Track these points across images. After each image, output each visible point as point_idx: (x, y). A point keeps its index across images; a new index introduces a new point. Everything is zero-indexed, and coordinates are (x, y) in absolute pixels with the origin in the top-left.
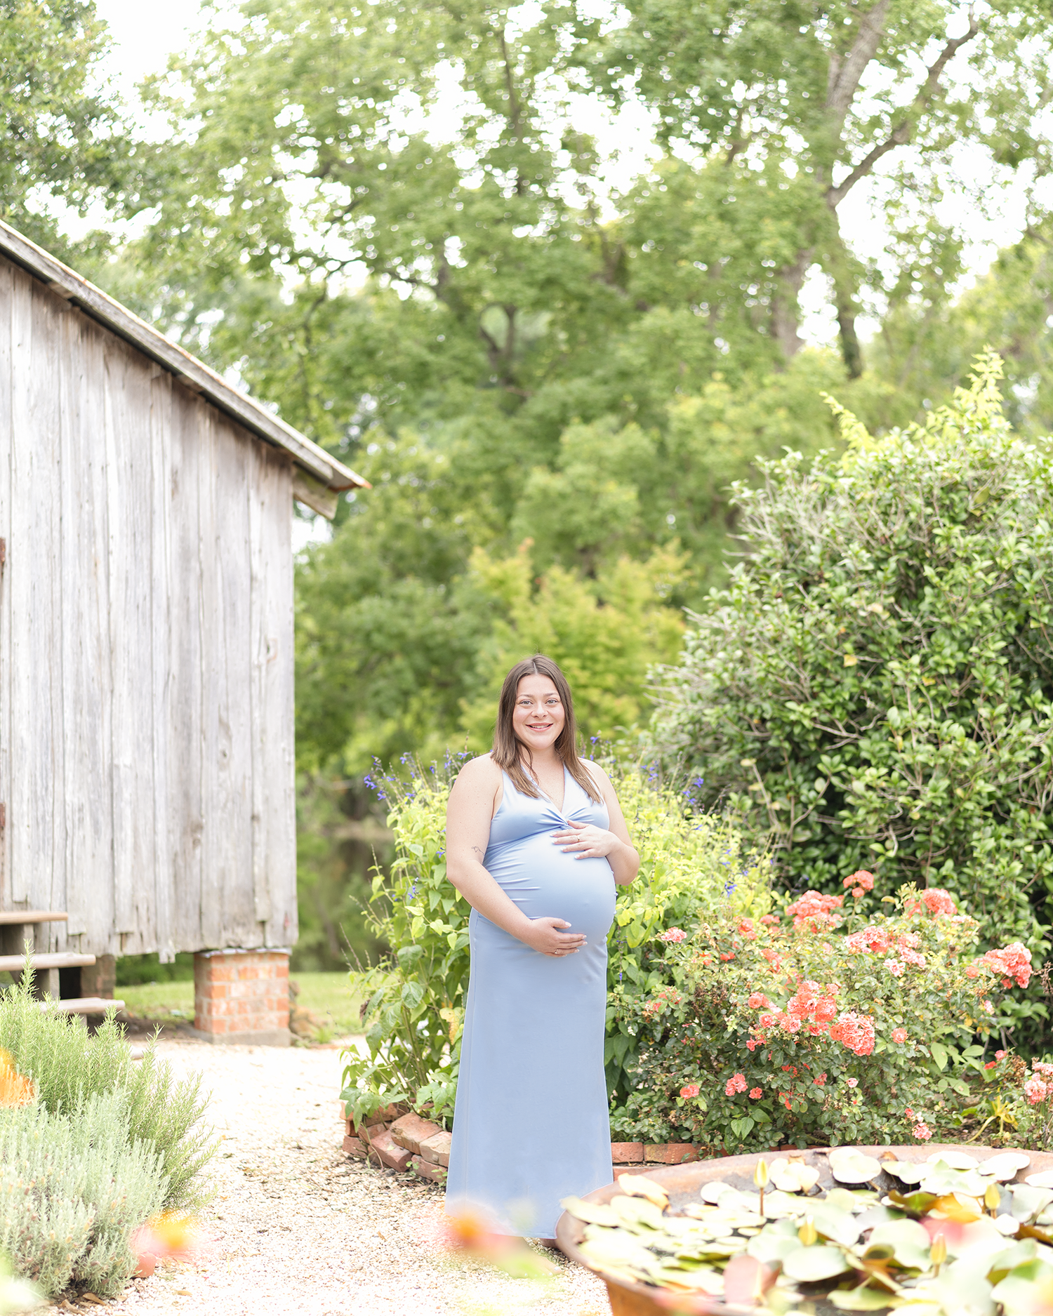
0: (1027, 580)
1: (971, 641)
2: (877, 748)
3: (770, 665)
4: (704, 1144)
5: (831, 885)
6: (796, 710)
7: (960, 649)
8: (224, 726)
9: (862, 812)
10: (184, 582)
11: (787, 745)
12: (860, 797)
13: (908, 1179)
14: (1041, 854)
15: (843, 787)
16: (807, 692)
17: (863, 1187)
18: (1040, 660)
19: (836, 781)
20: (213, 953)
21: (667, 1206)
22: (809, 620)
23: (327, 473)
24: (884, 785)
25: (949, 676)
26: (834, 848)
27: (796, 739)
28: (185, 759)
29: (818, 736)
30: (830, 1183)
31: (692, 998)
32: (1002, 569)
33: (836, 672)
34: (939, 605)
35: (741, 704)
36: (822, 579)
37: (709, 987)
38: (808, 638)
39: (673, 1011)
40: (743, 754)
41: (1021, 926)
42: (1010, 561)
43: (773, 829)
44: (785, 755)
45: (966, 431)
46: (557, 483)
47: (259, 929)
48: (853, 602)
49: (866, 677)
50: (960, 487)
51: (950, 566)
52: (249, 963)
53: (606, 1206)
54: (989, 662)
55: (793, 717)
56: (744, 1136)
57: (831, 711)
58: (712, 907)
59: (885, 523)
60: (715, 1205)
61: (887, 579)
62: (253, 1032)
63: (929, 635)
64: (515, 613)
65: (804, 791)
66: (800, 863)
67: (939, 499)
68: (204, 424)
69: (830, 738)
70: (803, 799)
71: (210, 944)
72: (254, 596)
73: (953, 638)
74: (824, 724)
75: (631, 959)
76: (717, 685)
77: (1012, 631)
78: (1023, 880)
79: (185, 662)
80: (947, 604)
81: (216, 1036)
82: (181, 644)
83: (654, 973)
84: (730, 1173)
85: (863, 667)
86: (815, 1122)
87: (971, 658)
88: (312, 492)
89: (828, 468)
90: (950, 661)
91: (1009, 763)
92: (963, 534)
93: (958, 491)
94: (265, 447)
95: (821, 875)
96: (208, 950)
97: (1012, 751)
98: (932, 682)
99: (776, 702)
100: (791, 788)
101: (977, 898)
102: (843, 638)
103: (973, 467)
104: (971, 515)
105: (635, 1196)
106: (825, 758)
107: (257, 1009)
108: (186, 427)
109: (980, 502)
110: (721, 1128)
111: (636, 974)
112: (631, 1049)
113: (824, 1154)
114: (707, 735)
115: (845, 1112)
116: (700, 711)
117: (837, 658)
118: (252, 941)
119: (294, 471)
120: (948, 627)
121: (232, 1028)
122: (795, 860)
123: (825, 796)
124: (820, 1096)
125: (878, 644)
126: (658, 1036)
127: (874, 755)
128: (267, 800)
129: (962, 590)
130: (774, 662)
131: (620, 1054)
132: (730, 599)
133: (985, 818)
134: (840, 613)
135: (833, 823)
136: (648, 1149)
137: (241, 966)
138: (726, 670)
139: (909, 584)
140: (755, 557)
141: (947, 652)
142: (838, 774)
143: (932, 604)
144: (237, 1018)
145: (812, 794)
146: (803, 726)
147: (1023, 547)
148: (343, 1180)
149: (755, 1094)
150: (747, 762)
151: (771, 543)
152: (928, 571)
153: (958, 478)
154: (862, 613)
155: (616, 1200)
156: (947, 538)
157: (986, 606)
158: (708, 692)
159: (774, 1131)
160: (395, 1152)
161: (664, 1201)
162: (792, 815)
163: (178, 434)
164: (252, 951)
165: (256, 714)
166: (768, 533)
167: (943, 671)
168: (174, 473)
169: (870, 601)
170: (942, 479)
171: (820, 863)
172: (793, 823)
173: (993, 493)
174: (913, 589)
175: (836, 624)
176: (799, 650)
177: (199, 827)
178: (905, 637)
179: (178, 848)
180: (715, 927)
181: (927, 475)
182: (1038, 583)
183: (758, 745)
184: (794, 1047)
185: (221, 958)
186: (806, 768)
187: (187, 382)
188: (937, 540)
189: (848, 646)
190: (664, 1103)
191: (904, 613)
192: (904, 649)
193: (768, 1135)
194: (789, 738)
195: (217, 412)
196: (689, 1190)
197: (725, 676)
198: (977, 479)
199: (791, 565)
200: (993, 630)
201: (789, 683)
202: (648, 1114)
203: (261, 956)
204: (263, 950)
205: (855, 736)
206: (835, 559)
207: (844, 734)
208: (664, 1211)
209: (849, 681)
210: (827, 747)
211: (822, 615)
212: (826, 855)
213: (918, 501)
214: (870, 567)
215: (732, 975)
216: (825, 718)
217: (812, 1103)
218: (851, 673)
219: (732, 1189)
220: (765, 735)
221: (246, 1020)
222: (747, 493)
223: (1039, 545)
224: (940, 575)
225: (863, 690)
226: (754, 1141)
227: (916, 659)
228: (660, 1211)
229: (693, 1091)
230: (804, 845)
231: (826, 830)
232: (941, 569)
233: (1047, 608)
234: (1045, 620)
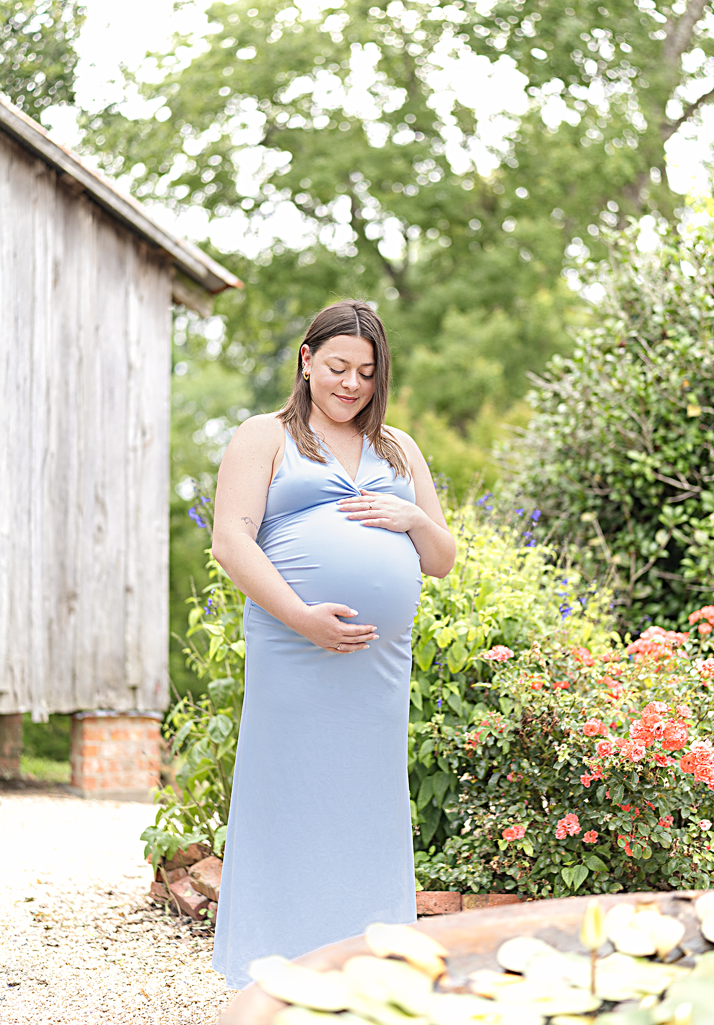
3: (613, 417)
4: (531, 895)
6: (638, 460)
8: (100, 503)
9: (706, 561)
10: (64, 366)
11: (628, 499)
12: (704, 547)
15: (686, 540)
16: (649, 443)
19: (677, 534)
20: (87, 715)
21: (440, 976)
22: (651, 372)
23: (201, 271)
26: (674, 605)
27: (638, 494)
28: (61, 531)
29: (660, 489)
30: (699, 944)
31: (519, 726)
33: (678, 425)
35: (584, 462)
36: (666, 337)
37: (538, 713)
38: (651, 389)
39: (496, 740)
40: (585, 510)
43: (613, 584)
44: (627, 510)
47: (129, 694)
48: (696, 351)
49: (709, 430)
52: (121, 725)
53: (335, 974)
55: (635, 467)
56: (577, 887)
57: (674, 463)
60: (519, 974)
62: (123, 789)
65: (645, 544)
66: (640, 618)
68: (86, 221)
69: (671, 491)
70: (644, 552)
71: (82, 705)
72: (132, 383)
74: (667, 475)
75: (453, 687)
76: (560, 444)
79: (63, 440)
81: (87, 793)
82: (60, 425)
83: (480, 705)
84: (546, 924)
85: (707, 418)
86: (659, 872)
88: (190, 292)
94: (144, 248)
96: (80, 711)
99: (619, 455)
100: (632, 543)
102: (688, 389)
105: (391, 957)
106: (667, 510)
107: (127, 768)
108: (68, 221)
110: (550, 877)
111: (459, 705)
112: (452, 789)
113: (688, 900)
115: (696, 859)
117: (681, 409)
118: (123, 705)
119: (173, 271)
121: (104, 785)
122: (635, 616)
123: (667, 548)
124: (667, 840)
128: (140, 574)
130: (617, 413)
131: (440, 794)
132: (572, 367)
134: (684, 366)
135: (674, 578)
136: (466, 899)
137: (113, 727)
142: (679, 527)
144: (108, 776)
145: (653, 547)
146: (645, 480)
148: (134, 928)
149: (590, 838)
150: (588, 517)
154: (707, 365)
155: (354, 965)
159: (611, 881)
160: (192, 898)
161: (439, 967)
162: (632, 571)
163: (61, 228)
164: (123, 715)
165: (132, 493)
168: (56, 265)
172: (634, 577)
175: (681, 376)
176: (643, 400)
177: (73, 596)
179: (53, 614)
183: (600, 501)
184: (637, 780)
185: (94, 719)
186: (647, 523)
187: (70, 180)
189: (692, 397)
190: (486, 848)
193: (605, 887)
194: (631, 491)
195: (98, 211)
196: (480, 950)
201: (632, 435)
202: (467, 860)
203: (133, 719)
204: (133, 714)
205: (697, 489)
207: (686, 486)
208: (436, 984)
209: (693, 431)
210: (670, 500)
211: (666, 367)
212: (667, 612)
216: (668, 470)
217: (657, 848)
218: (695, 425)
219: (549, 948)
220: (607, 490)
221: (117, 780)
225: (706, 442)
226: (589, 892)
228: (428, 983)
229: (518, 833)
230: (647, 601)
231: (666, 584)
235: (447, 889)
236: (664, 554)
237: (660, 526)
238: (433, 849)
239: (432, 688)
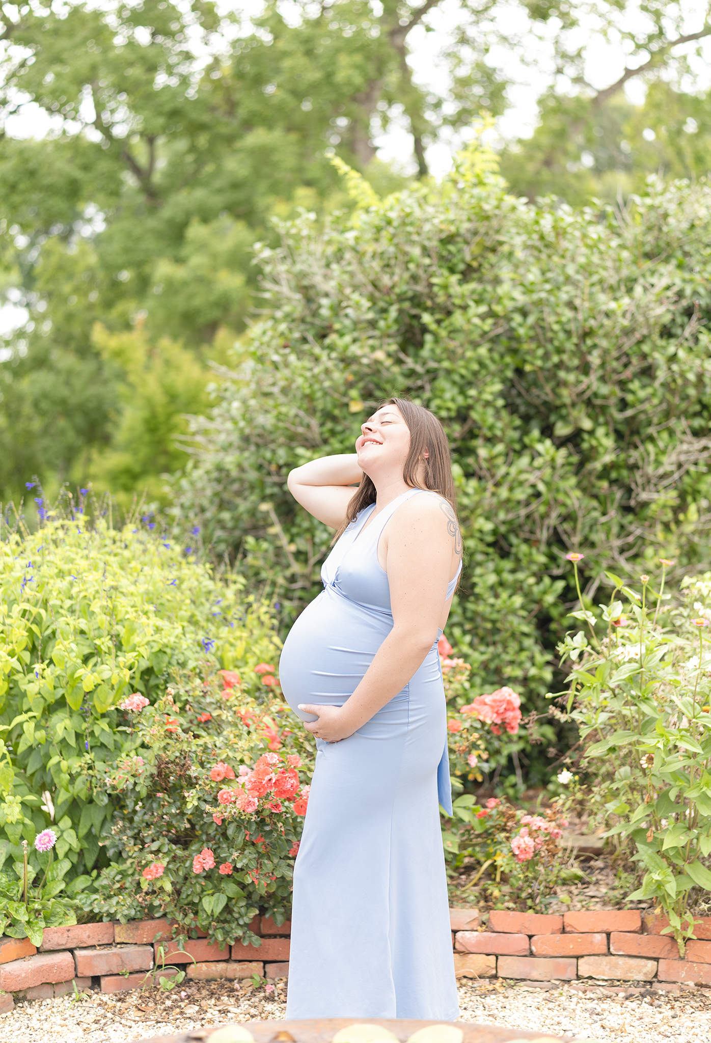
0: (521, 325)
1: (470, 384)
3: (280, 413)
4: (177, 922)
6: (305, 456)
7: (460, 392)
14: (541, 587)
16: (318, 438)
18: (537, 402)
22: (318, 368)
25: (450, 419)
32: (498, 316)
34: (439, 351)
35: (261, 450)
36: (333, 330)
37: (172, 758)
38: (317, 386)
39: (136, 783)
40: (264, 499)
42: (504, 307)
43: (291, 570)
48: (355, 350)
50: (459, 239)
51: (449, 313)
54: (487, 404)
56: (216, 914)
58: (192, 664)
59: (388, 275)
61: (389, 327)
63: (432, 380)
65: (318, 532)
67: (438, 251)
73: (454, 383)
75: (104, 725)
77: (510, 374)
78: (525, 612)
80: (446, 350)
87: (470, 401)
89: (339, 227)
90: (451, 405)
91: (508, 500)
92: (461, 282)
93: (455, 243)
97: (511, 489)
99: (288, 448)
100: (308, 529)
101: (481, 632)
102: (350, 385)
103: (469, 220)
104: (469, 266)
109: (477, 253)
110: (191, 905)
112: (109, 817)
114: (233, 482)
117: (344, 404)
120: (449, 372)
125: (384, 390)
126: (131, 806)
129: (460, 336)
130: (284, 409)
131: (97, 823)
133: (487, 554)
134: (347, 361)
136: (117, 929)
139: (414, 333)
140: (277, 314)
141: (448, 395)
143: (433, 350)
147: (518, 294)
149: (225, 870)
150: (265, 507)
152: (427, 318)
153: (455, 230)
154: (367, 361)
156: (445, 287)
157: (483, 351)
159: (249, 906)
162: (310, 554)
166: (286, 289)
167: (444, 413)
169: (373, 348)
170: (440, 231)
172: (311, 563)
173: (488, 244)
175: (344, 372)
176: (308, 398)
178: (409, 383)
180: (188, 688)
181: (425, 228)
182: (532, 328)
183: (275, 490)
188: (436, 289)
189: (354, 393)
191: (407, 360)
192: (408, 394)
193: (241, 911)
197: (245, 425)
198: (473, 231)
199: (308, 320)
200: (491, 373)
201: (301, 430)
211: (331, 363)
213: (416, 252)
214: (372, 316)
217: (279, 882)
218: (359, 419)
220: (280, 480)
222: (267, 253)
223: (533, 292)
224: (439, 322)
226: (229, 917)
229: (158, 871)
232: (438, 316)
233: (540, 352)
234: (539, 363)
235: (101, 920)
238: (94, 873)
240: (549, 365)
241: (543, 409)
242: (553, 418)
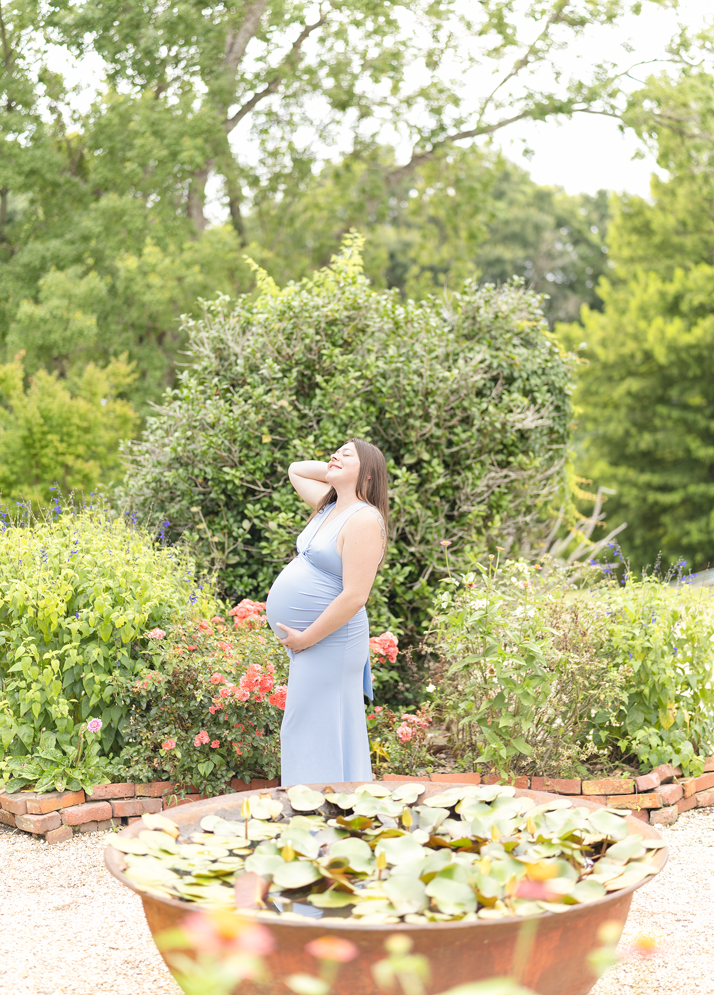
0: (384, 386)
1: (346, 425)
2: (284, 498)
3: (211, 442)
4: (178, 782)
5: (253, 594)
6: (230, 473)
7: (340, 432)
9: (276, 543)
11: (223, 497)
12: (275, 533)
13: (344, 806)
14: (395, 570)
15: (262, 526)
16: (236, 460)
17: (313, 813)
18: (391, 439)
19: (256, 521)
21: (178, 836)
22: (237, 411)
24: (291, 524)
26: (255, 567)
27: (229, 493)
29: (244, 490)
30: (289, 812)
31: (170, 678)
32: (366, 378)
33: (256, 447)
34: (326, 402)
35: (190, 468)
36: (245, 383)
37: (182, 670)
38: (237, 424)
39: (156, 687)
40: (192, 503)
41: (383, 619)
42: (371, 372)
43: (213, 555)
44: (221, 504)
45: (342, 285)
46: (40, 312)
48: (268, 399)
49: (276, 450)
50: (338, 322)
51: (333, 375)
53: (136, 839)
55: (228, 478)
56: (207, 775)
57: (253, 473)
58: (181, 613)
59: (288, 346)
60: (212, 832)
61: (290, 383)
63: (318, 422)
64: (13, 402)
65: (235, 528)
66: (232, 579)
67: (325, 330)
69: (251, 492)
70: (234, 534)
73: (335, 423)
74: (248, 482)
75: (124, 651)
76: (173, 455)
77: (373, 419)
78: (383, 588)
80: (331, 401)
83: (140, 660)
84: (220, 808)
85: (274, 443)
86: (256, 762)
89: (247, 307)
92: (342, 355)
93: (336, 325)
95: (246, 586)
98: (321, 454)
99: (215, 467)
100: (225, 527)
102: (261, 423)
103: (346, 309)
104: (346, 341)
105: (155, 830)
106: (249, 506)
109: (352, 332)
110: (190, 769)
111: (127, 662)
112: (124, 715)
113: (283, 791)
114: (165, 490)
116: (162, 473)
117: (257, 437)
120: (332, 416)
122: (229, 576)
123: (250, 532)
124: (261, 744)
125: (285, 427)
126: (144, 706)
127: (282, 503)
129: (341, 392)
130: (214, 440)
131: (116, 719)
132: (180, 396)
134: (259, 406)
135: (253, 550)
136: (138, 787)
138: (179, 445)
139: (303, 387)
140: (196, 367)
141: (331, 433)
142: (257, 517)
143: (322, 401)
145: (241, 531)
146: (234, 484)
147: (380, 363)
149: (215, 745)
150: (195, 509)
151: (209, 358)
152: (319, 379)
153: (337, 315)
154: (275, 407)
155: (142, 834)
156: (330, 357)
157: (357, 402)
158: (165, 460)
159: (228, 770)
161: (176, 832)
162: (226, 546)
166: (206, 351)
167: (329, 446)
169: (279, 398)
170: (327, 316)
171: (245, 579)
172: (227, 551)
173: (360, 326)
174: (307, 390)
175: (257, 413)
176: (232, 431)
178: (303, 423)
180: (184, 626)
181: (316, 314)
182: (391, 387)
183: (202, 497)
184: (244, 711)
186: (235, 513)
188: (324, 358)
189: (265, 429)
190: (149, 753)
191: (301, 407)
192: (303, 431)
193: (224, 773)
194: (224, 492)
196: (192, 823)
197: (179, 449)
198: (348, 317)
199: (222, 373)
200: (361, 419)
201: (224, 454)
202: (137, 762)
205: (269, 490)
206: (254, 369)
207: (262, 489)
208: (177, 840)
209: (265, 453)
210: (251, 498)
211: (246, 407)
212: (249, 573)
213: (311, 331)
214: (280, 375)
215: (198, 661)
216: (249, 478)
217: (255, 748)
218: (266, 447)
219: (223, 820)
220: (208, 490)
222: (192, 323)
223: (391, 362)
224: (327, 381)
225: (275, 460)
226: (214, 778)
227: (311, 438)
228: (173, 840)
229: (170, 744)
230: (234, 566)
231: (250, 555)
232: (327, 377)
233: (396, 405)
234: (396, 412)
235: (126, 781)
236: (248, 536)
237: (244, 517)
238: (111, 755)
239: (111, 652)
240: (402, 414)
241: (394, 444)
242: (402, 452)
